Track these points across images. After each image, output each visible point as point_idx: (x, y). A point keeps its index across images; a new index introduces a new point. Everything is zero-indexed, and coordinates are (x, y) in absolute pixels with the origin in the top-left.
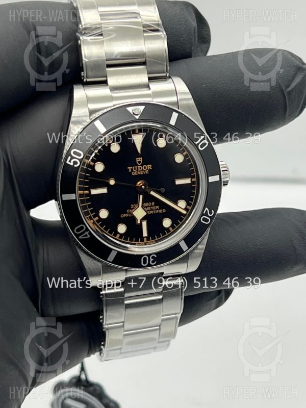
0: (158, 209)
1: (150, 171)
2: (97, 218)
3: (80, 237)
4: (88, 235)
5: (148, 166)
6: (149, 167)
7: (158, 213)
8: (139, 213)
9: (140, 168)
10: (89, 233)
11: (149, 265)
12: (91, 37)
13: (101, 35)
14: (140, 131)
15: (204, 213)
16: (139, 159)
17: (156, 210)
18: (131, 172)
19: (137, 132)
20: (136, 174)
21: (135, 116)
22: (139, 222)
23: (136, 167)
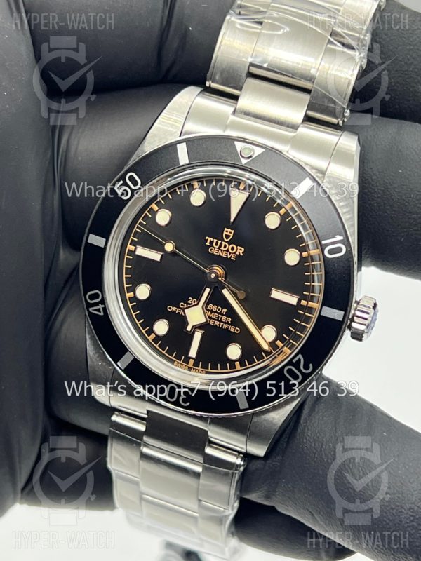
0: (228, 323)
1: (238, 256)
2: (131, 294)
4: (101, 310)
5: (239, 248)
6: (240, 250)
7: (227, 329)
8: (195, 315)
9: (225, 246)
10: (103, 308)
11: (176, 403)
12: (243, 22)
13: (261, 23)
15: (294, 361)
16: (229, 232)
17: (225, 323)
18: (209, 247)
20: (215, 252)
21: (241, 158)
23: (219, 242)
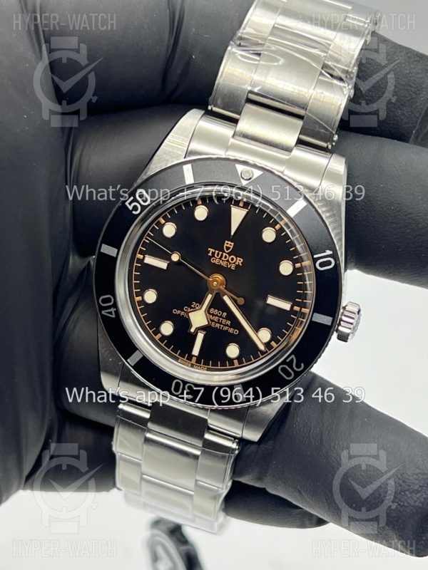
1: (237, 266)
2: (140, 298)
3: (103, 312)
4: (113, 313)
5: (238, 258)
7: (227, 331)
8: (198, 318)
9: (226, 257)
10: (115, 311)
12: (243, 53)
13: (259, 55)
14: (246, 205)
15: (288, 360)
18: (211, 257)
19: (241, 204)
20: (216, 262)
21: (242, 180)
22: (192, 330)
